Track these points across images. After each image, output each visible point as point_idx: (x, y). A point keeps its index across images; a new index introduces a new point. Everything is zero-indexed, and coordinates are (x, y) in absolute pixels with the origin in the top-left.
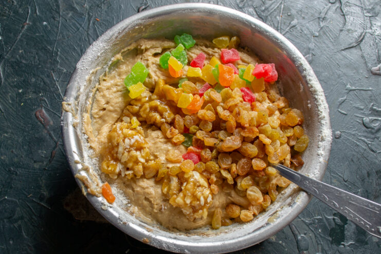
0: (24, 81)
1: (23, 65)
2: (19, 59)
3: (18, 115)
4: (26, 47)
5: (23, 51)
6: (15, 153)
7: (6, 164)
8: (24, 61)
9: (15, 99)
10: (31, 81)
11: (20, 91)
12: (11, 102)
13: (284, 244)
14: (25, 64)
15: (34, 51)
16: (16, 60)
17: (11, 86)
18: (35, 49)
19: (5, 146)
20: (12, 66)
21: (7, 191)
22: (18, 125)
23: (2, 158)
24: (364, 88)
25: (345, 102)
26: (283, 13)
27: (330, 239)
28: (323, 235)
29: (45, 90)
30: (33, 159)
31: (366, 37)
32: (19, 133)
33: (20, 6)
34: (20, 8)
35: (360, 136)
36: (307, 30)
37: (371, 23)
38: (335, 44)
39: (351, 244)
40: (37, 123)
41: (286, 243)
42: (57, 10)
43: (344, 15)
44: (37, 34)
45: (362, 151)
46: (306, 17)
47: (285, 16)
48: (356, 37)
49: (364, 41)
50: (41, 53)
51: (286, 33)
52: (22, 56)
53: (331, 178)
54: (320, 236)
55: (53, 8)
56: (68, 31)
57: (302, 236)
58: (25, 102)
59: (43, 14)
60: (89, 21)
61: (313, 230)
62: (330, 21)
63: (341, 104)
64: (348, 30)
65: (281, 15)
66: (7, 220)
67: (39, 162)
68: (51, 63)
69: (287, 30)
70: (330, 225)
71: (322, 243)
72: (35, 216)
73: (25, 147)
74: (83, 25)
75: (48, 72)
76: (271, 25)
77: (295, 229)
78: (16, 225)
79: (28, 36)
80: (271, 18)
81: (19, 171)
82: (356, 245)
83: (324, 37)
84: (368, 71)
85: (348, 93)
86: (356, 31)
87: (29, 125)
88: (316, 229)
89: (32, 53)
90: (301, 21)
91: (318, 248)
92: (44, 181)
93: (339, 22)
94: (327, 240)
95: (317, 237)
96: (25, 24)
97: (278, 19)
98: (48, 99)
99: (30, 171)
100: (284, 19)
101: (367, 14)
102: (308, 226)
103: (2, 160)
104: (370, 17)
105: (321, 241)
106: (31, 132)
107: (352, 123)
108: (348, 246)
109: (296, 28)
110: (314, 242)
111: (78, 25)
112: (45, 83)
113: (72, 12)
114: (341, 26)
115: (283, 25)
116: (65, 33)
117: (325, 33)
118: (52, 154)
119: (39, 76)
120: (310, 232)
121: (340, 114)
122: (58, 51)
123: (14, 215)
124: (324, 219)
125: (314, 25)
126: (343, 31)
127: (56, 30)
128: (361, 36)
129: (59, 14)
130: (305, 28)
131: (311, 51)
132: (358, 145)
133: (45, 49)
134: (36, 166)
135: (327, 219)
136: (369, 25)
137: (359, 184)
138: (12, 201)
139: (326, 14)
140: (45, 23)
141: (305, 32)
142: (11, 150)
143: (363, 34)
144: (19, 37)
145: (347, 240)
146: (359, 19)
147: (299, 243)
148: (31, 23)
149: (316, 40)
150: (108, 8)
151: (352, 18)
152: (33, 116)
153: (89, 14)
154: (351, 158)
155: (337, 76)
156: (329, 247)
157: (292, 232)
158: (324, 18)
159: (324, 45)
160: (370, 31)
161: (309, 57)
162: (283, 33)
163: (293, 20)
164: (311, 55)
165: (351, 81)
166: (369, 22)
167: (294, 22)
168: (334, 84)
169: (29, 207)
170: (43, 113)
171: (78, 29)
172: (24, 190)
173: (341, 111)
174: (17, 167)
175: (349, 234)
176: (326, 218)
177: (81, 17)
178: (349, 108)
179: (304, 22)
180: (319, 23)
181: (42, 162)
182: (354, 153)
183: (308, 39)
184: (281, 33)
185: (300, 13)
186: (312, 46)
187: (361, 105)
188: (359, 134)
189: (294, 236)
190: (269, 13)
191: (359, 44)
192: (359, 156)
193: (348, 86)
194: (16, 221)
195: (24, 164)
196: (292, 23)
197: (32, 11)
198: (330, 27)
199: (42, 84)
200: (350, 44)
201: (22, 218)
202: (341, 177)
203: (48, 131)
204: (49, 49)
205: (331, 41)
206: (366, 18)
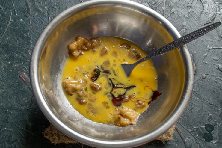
0: (11, 56)
1: (10, 47)
2: (7, 43)
3: (9, 77)
4: (11, 35)
5: (9, 38)
6: (9, 101)
7: (4, 108)
8: (10, 44)
9: (7, 68)
10: (15, 56)
11: (9, 63)
12: (4, 70)
13: (176, 145)
14: (10, 46)
15: (16, 37)
16: (5, 44)
17: (3, 60)
18: (17, 36)
19: (3, 97)
20: (3, 48)
21: (5, 124)
22: (9, 84)
23: (1, 104)
24: (218, 48)
25: (207, 56)
26: (165, 5)
27: (204, 140)
28: (199, 138)
29: (24, 61)
30: (20, 104)
31: (216, 16)
32: (10, 89)
33: (5, 11)
34: (5, 12)
35: (217, 76)
36: (181, 14)
37: (219, 8)
38: (198, 22)
39: (217, 142)
40: (21, 81)
41: (178, 144)
42: (28, 12)
43: (202, 4)
44: (17, 27)
45: (220, 86)
46: (180, 7)
47: (167, 7)
48: (211, 17)
49: (215, 19)
50: (20, 39)
51: (168, 17)
52: (8, 41)
53: (202, 103)
54: (198, 138)
55: (26, 10)
56: (36, 24)
57: (187, 140)
58: (13, 69)
59: (20, 15)
60: (49, 17)
61: (193, 135)
62: (194, 8)
63: (204, 58)
64: (206, 13)
65: (164, 6)
66: (7, 142)
67: (24, 105)
68: (27, 44)
69: (169, 15)
70: (203, 131)
71: (199, 143)
72: (24, 138)
73: (14, 97)
74: (45, 20)
75: (25, 50)
76: (159, 13)
77: (182, 135)
78: (13, 145)
79: (11, 28)
80: (159, 8)
81: (12, 112)
82: (220, 143)
83: (192, 18)
84: (219, 37)
85: (208, 51)
86: (210, 13)
87: (16, 83)
88: (195, 134)
89: (15, 39)
90: (177, 9)
91: (197, 146)
92: (28, 117)
93: (200, 8)
94: (202, 140)
95: (196, 139)
96: (9, 21)
97: (163, 9)
98: (27, 67)
99: (19, 111)
100: (167, 8)
101: (216, 3)
102: (190, 133)
103: (1, 105)
104: (218, 4)
105: (199, 141)
106: (18, 87)
107: (212, 69)
108: (215, 143)
109: (174, 13)
110: (195, 142)
111: (42, 20)
112: (24, 57)
113: (38, 12)
114: (201, 11)
115: (166, 12)
116: (34, 26)
117: (192, 16)
118: (31, 100)
119: (20, 53)
120: (192, 136)
121: (204, 64)
122: (30, 36)
123: (11, 139)
124: (200, 128)
125: (185, 11)
126: (203, 14)
127: (28, 24)
128: (213, 16)
129: (30, 14)
130: (179, 13)
131: (184, 27)
132: (217, 82)
133: (23, 36)
134: (23, 108)
135: (202, 128)
136: (218, 9)
137: (219, 105)
138: (9, 131)
139: (191, 4)
140: (21, 20)
141: (180, 16)
142: (6, 99)
143: (215, 15)
144: (6, 30)
145: (214, 140)
146: (211, 6)
147: (185, 143)
148: (13, 21)
149: (187, 20)
150: (59, 8)
151: (207, 6)
152: (18, 77)
153: (48, 13)
154: (213, 90)
155: (201, 41)
156: (204, 145)
157: (181, 137)
158: (191, 7)
159: (192, 23)
160: (219, 12)
161: (183, 31)
162: (167, 17)
163: (172, 9)
164: (184, 30)
165: (209, 44)
166: (218, 7)
167: (173, 10)
168: (200, 46)
169: (20, 133)
170: (24, 75)
171: (42, 23)
172: (16, 123)
173: (205, 62)
174: (11, 109)
175: (215, 136)
176: (200, 127)
177: (43, 15)
178: (210, 60)
179: (179, 10)
180: (188, 10)
181: (26, 105)
182: (214, 87)
183: (182, 20)
184: (165, 17)
185: (176, 4)
186: (184, 24)
187: (216, 58)
188: (217, 75)
189: (183, 140)
190: (157, 6)
191: (213, 21)
192: (218, 89)
193: (208, 47)
194: (12, 142)
195: (15, 107)
196: (172, 10)
197: (13, 13)
198: (195, 11)
199: (22, 57)
200: (207, 21)
201: (16, 140)
202: (208, 102)
203: (28, 86)
204: (25, 36)
205: (196, 20)
206: (216, 5)
